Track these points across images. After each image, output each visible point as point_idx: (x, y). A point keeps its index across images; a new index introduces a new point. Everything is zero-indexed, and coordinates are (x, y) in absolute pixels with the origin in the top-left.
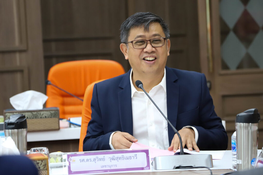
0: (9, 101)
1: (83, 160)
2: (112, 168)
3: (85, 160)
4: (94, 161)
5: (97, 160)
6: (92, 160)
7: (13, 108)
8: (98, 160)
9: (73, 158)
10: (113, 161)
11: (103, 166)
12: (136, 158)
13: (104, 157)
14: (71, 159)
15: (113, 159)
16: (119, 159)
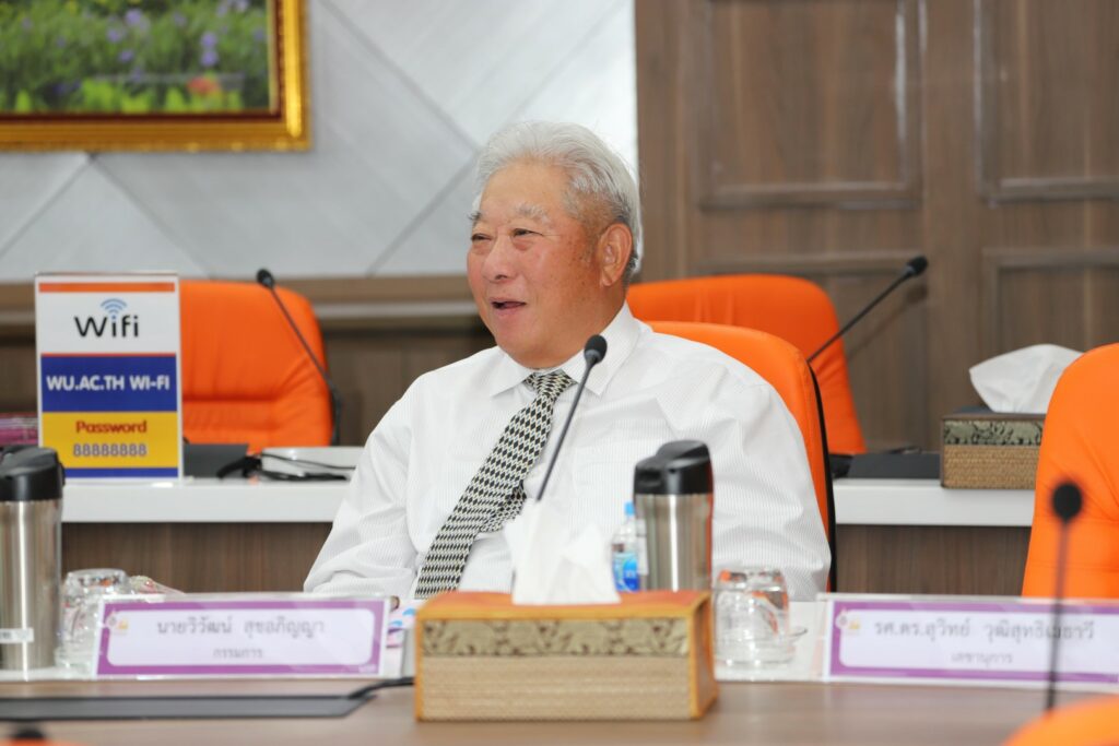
0: (968, 377)
1: (889, 627)
2: (995, 666)
3: (897, 628)
4: (928, 632)
5: (941, 629)
6: (923, 629)
7: (983, 406)
8: (944, 633)
9: (851, 616)
10: (998, 640)
11: (960, 657)
12: (1091, 636)
13: (967, 621)
14: (844, 621)
15: (1000, 631)
16: (1022, 632)
